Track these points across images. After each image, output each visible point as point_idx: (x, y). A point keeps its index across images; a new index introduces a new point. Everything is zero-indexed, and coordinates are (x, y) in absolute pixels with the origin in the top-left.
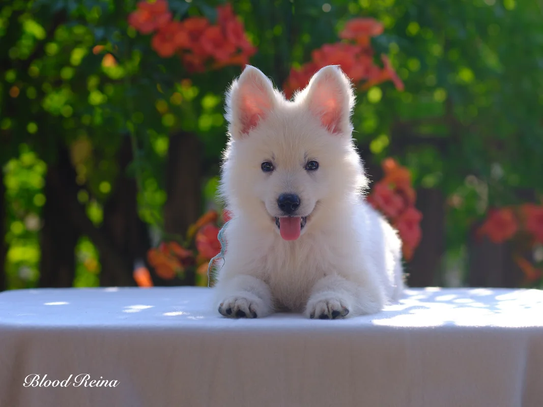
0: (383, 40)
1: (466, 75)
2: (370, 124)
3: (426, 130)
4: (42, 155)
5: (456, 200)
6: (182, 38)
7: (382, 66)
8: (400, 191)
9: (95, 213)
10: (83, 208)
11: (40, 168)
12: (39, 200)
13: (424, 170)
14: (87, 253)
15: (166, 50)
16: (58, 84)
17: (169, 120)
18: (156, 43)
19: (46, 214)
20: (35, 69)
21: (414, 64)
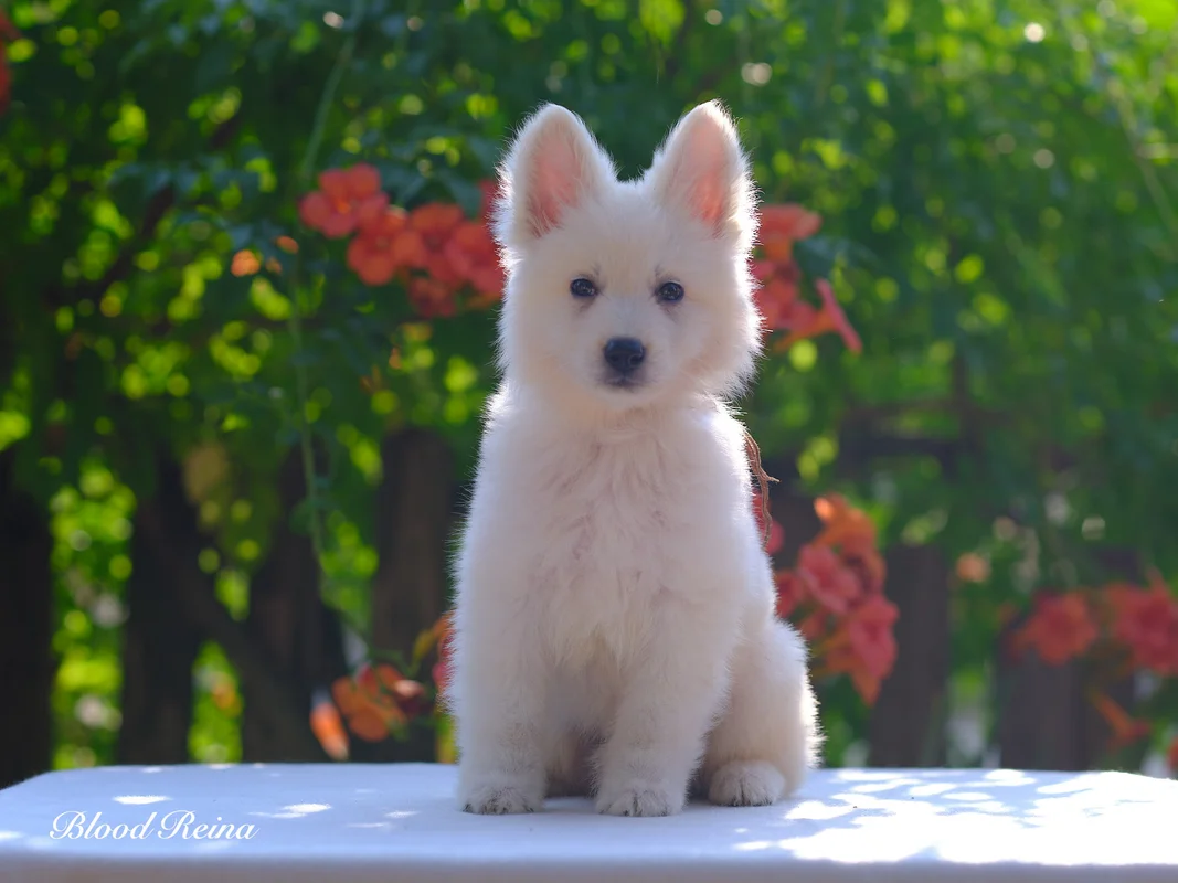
0: (820, 247)
1: (992, 310)
2: (795, 413)
3: (910, 424)
4: (125, 475)
5: (974, 567)
6: (408, 248)
7: (817, 303)
8: (854, 562)
9: (234, 592)
10: (211, 581)
11: (123, 501)
12: (121, 567)
13: (909, 508)
14: (216, 678)
15: (376, 270)
16: (161, 330)
17: (384, 403)
18: (355, 256)
19: (134, 594)
20: (113, 302)
21: (886, 290)
